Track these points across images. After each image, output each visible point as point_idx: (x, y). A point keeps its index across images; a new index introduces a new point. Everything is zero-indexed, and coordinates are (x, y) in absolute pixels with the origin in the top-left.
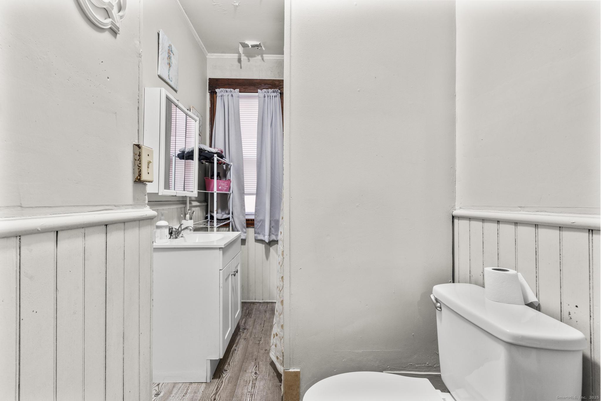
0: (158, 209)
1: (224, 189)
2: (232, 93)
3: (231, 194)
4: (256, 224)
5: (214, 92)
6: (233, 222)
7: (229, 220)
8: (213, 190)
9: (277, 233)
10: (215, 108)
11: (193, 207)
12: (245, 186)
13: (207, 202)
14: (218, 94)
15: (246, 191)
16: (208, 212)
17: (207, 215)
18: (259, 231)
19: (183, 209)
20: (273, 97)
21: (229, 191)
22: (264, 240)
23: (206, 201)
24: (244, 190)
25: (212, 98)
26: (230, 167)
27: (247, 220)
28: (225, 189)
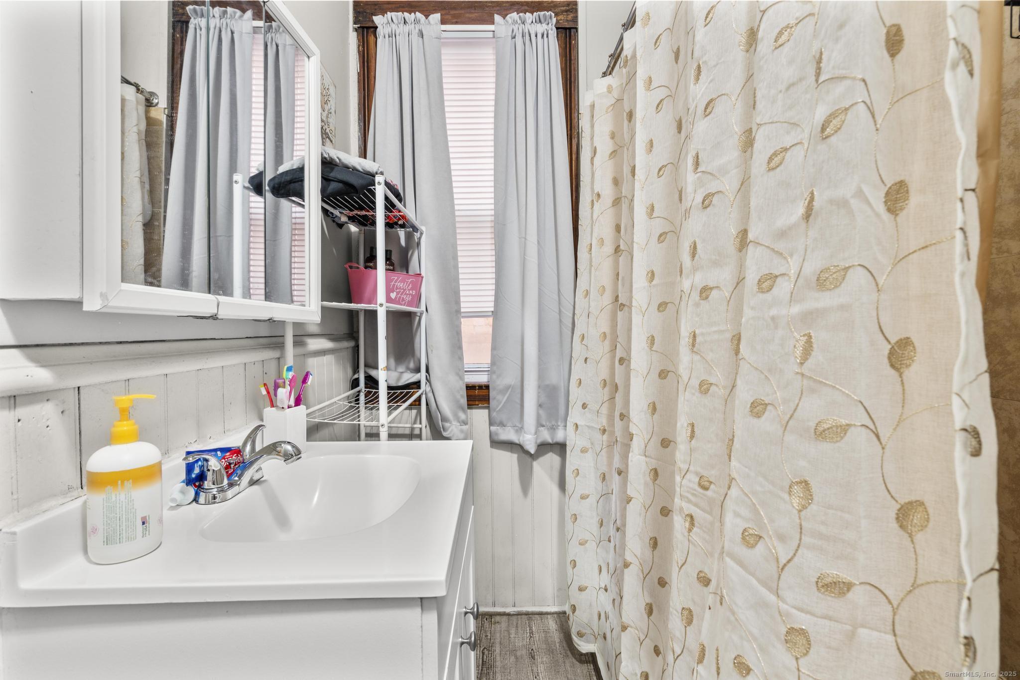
0: (129, 376)
1: (403, 300)
2: (421, 27)
3: (422, 314)
4: (495, 398)
5: (368, 28)
6: (430, 395)
7: (419, 387)
8: (372, 299)
9: (553, 423)
10: (372, 74)
11: (311, 357)
12: (462, 293)
13: (357, 340)
14: (380, 31)
15: (465, 307)
16: (358, 367)
17: (356, 376)
18: (503, 417)
19: (273, 365)
20: (536, 36)
21: (418, 305)
22: (517, 442)
23: (352, 335)
24: (458, 302)
25: (363, 47)
26: (420, 239)
27: (470, 388)
28: (408, 298)
